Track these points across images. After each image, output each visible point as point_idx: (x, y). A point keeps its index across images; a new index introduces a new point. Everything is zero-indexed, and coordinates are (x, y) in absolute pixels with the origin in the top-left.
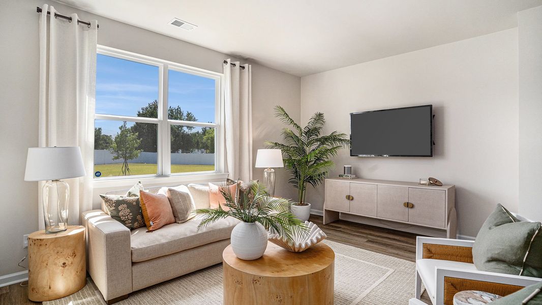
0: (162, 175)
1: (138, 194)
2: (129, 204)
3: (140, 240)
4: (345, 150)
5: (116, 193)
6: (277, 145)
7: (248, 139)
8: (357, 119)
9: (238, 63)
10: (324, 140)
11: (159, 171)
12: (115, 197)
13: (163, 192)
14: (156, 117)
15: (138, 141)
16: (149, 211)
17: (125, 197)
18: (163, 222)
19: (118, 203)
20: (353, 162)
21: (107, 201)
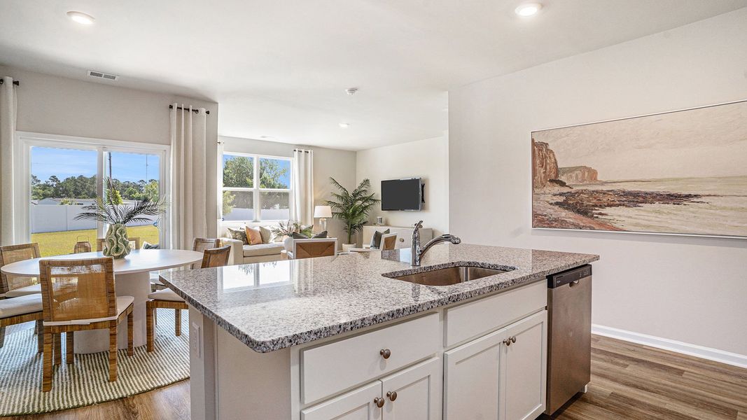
0: (256, 221)
1: (245, 228)
2: (241, 233)
3: (246, 248)
4: (379, 205)
5: (234, 228)
6: (330, 203)
7: (311, 199)
8: (386, 185)
9: (303, 151)
10: (366, 199)
11: (254, 219)
12: (235, 230)
13: (258, 229)
14: (252, 187)
15: (231, 197)
16: (250, 237)
17: (239, 230)
18: (257, 242)
19: (236, 232)
20: (386, 215)
21: (231, 231)
